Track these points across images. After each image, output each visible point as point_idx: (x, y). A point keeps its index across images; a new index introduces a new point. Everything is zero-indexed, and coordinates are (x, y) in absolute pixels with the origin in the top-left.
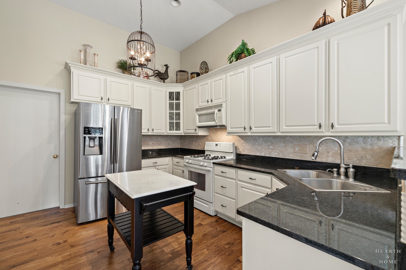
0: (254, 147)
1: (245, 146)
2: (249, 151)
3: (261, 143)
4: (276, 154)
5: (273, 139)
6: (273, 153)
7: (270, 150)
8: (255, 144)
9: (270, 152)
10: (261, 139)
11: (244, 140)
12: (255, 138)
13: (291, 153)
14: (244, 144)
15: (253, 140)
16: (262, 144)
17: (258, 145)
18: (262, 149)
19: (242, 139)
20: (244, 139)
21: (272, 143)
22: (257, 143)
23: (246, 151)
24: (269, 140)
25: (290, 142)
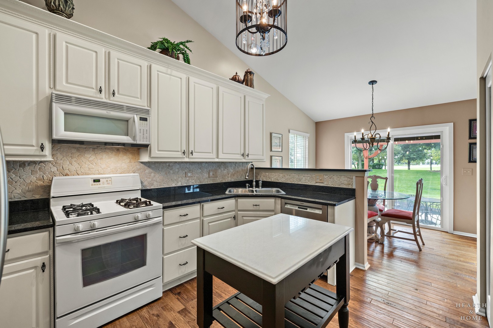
0: (167, 176)
1: (155, 176)
2: (161, 183)
3: (177, 170)
4: (193, 181)
5: (190, 165)
6: (191, 180)
7: (188, 178)
8: (169, 172)
9: (188, 180)
10: (178, 166)
11: (152, 169)
12: (169, 165)
13: (206, 178)
14: (153, 174)
15: (166, 167)
16: (178, 172)
17: (173, 173)
18: (179, 178)
19: (149, 167)
20: (153, 166)
21: (190, 170)
22: (171, 172)
23: (155, 183)
24: (186, 167)
25: (206, 168)
